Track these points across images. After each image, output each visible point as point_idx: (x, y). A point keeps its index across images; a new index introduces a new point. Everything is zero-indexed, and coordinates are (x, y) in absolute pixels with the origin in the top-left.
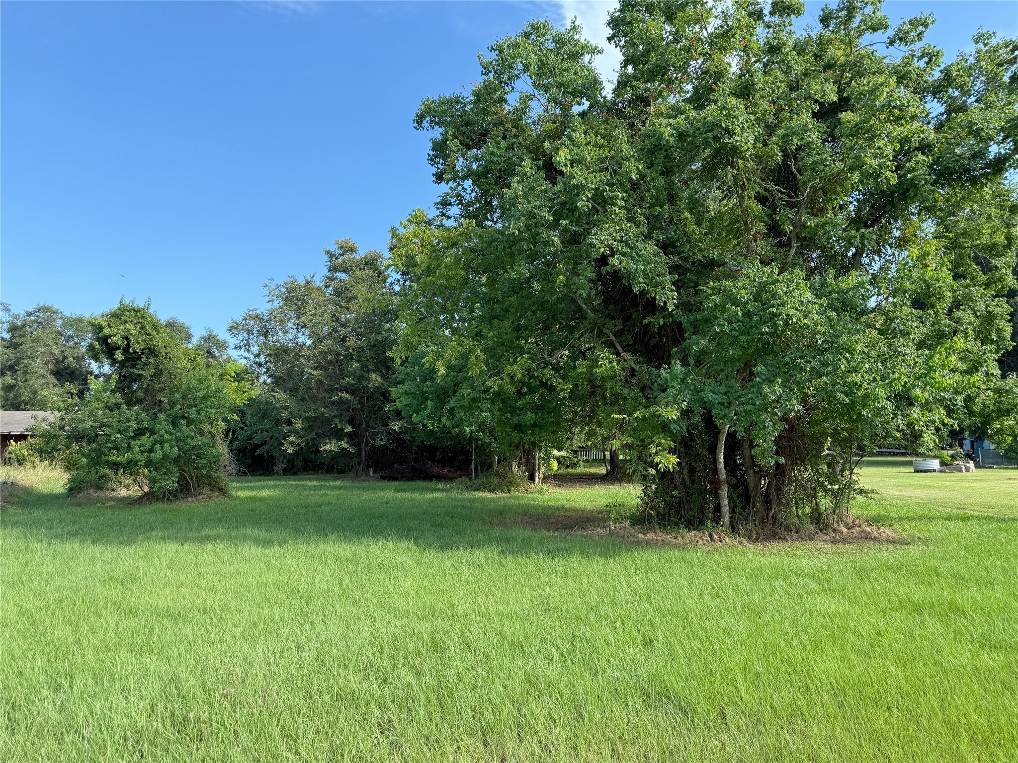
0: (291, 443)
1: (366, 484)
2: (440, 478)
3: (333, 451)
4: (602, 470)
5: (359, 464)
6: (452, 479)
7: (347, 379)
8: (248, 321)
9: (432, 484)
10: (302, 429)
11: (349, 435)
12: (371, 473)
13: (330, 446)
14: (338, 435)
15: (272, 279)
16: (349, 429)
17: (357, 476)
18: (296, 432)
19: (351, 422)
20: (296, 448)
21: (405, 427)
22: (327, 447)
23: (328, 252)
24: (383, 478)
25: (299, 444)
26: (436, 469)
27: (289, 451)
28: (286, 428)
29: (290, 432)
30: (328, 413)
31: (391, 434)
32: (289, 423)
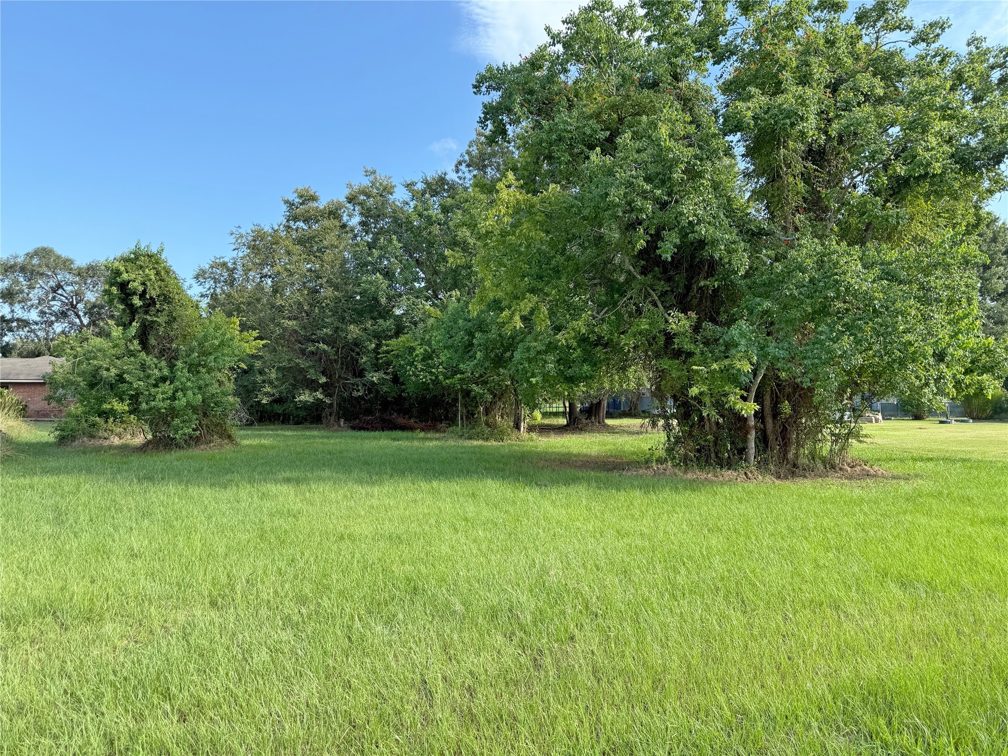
0: (266, 394)
1: (339, 434)
2: (403, 428)
3: (308, 402)
4: (563, 421)
5: (330, 415)
6: (411, 429)
7: (325, 330)
8: (214, 269)
9: (399, 433)
10: (277, 379)
11: (325, 386)
12: (342, 423)
13: (305, 397)
14: (312, 385)
15: (239, 227)
16: (323, 380)
17: (328, 426)
18: (271, 383)
19: (324, 373)
20: (270, 399)
21: (383, 378)
22: (302, 398)
23: (286, 202)
24: (353, 428)
25: (273, 395)
26: (401, 421)
27: (264, 402)
28: (259, 378)
29: (264, 382)
30: (303, 363)
31: (366, 386)
32: (261, 372)
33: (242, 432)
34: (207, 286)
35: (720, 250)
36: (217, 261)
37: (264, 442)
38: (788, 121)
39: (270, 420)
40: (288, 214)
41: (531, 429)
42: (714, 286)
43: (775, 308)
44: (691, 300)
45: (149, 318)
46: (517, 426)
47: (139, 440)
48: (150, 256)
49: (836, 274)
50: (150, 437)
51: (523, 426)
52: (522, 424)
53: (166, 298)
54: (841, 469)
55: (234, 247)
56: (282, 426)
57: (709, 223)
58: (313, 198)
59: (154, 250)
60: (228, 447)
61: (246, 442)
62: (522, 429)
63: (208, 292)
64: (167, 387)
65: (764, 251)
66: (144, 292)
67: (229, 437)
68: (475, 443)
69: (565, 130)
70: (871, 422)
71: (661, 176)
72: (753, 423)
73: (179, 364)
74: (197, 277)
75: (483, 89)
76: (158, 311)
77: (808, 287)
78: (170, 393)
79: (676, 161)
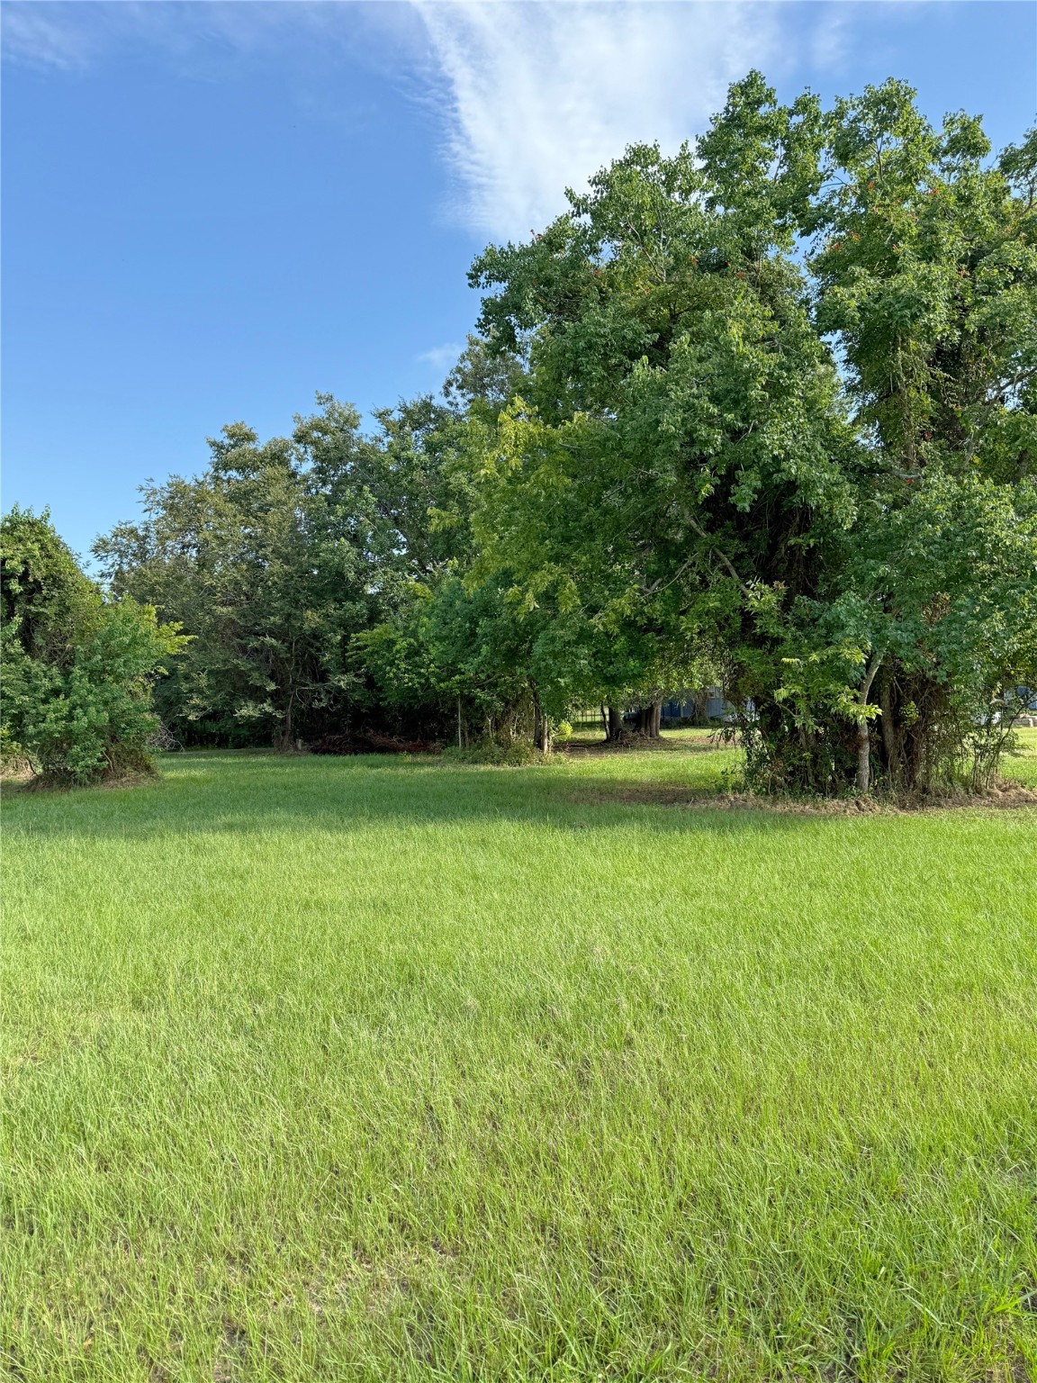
0: (195, 707)
1: (297, 759)
2: (383, 750)
3: (253, 717)
4: (601, 735)
5: (284, 734)
6: (394, 750)
7: (272, 618)
8: (119, 538)
9: (377, 758)
10: (209, 687)
11: (274, 696)
12: (299, 746)
13: (248, 710)
14: (257, 694)
15: (152, 480)
16: (272, 687)
17: (281, 750)
18: (200, 691)
19: (272, 677)
20: (201, 714)
21: (353, 682)
22: (244, 712)
23: (213, 444)
24: (315, 751)
25: (205, 709)
26: (379, 740)
27: (190, 718)
28: (185, 687)
29: (191, 691)
30: (243, 664)
31: (330, 693)
32: (187, 678)
33: (165, 761)
34: (110, 561)
35: (818, 495)
36: (123, 527)
37: (197, 773)
38: (907, 312)
39: (202, 744)
40: (216, 460)
41: (558, 747)
42: (809, 545)
43: (896, 573)
44: (778, 564)
45: (32, 608)
46: (539, 744)
47: (25, 775)
48: (32, 524)
49: (980, 525)
50: (40, 770)
51: (547, 743)
52: (546, 740)
53: (56, 582)
54: (989, 794)
55: (146, 507)
56: (217, 751)
57: (801, 458)
58: (249, 438)
59: (37, 515)
60: (147, 782)
61: (170, 775)
62: (546, 747)
63: (112, 570)
64: (61, 703)
65: (878, 495)
66: (26, 573)
67: (148, 768)
68: (482, 768)
69: (597, 334)
70: (1027, 725)
71: (733, 395)
72: (866, 734)
73: (77, 671)
74: (95, 550)
75: (482, 280)
76: (45, 599)
77: (940, 544)
78: (65, 711)
79: (753, 373)
